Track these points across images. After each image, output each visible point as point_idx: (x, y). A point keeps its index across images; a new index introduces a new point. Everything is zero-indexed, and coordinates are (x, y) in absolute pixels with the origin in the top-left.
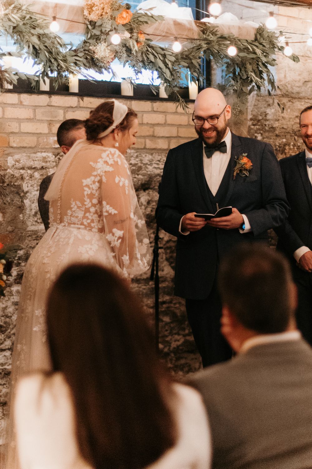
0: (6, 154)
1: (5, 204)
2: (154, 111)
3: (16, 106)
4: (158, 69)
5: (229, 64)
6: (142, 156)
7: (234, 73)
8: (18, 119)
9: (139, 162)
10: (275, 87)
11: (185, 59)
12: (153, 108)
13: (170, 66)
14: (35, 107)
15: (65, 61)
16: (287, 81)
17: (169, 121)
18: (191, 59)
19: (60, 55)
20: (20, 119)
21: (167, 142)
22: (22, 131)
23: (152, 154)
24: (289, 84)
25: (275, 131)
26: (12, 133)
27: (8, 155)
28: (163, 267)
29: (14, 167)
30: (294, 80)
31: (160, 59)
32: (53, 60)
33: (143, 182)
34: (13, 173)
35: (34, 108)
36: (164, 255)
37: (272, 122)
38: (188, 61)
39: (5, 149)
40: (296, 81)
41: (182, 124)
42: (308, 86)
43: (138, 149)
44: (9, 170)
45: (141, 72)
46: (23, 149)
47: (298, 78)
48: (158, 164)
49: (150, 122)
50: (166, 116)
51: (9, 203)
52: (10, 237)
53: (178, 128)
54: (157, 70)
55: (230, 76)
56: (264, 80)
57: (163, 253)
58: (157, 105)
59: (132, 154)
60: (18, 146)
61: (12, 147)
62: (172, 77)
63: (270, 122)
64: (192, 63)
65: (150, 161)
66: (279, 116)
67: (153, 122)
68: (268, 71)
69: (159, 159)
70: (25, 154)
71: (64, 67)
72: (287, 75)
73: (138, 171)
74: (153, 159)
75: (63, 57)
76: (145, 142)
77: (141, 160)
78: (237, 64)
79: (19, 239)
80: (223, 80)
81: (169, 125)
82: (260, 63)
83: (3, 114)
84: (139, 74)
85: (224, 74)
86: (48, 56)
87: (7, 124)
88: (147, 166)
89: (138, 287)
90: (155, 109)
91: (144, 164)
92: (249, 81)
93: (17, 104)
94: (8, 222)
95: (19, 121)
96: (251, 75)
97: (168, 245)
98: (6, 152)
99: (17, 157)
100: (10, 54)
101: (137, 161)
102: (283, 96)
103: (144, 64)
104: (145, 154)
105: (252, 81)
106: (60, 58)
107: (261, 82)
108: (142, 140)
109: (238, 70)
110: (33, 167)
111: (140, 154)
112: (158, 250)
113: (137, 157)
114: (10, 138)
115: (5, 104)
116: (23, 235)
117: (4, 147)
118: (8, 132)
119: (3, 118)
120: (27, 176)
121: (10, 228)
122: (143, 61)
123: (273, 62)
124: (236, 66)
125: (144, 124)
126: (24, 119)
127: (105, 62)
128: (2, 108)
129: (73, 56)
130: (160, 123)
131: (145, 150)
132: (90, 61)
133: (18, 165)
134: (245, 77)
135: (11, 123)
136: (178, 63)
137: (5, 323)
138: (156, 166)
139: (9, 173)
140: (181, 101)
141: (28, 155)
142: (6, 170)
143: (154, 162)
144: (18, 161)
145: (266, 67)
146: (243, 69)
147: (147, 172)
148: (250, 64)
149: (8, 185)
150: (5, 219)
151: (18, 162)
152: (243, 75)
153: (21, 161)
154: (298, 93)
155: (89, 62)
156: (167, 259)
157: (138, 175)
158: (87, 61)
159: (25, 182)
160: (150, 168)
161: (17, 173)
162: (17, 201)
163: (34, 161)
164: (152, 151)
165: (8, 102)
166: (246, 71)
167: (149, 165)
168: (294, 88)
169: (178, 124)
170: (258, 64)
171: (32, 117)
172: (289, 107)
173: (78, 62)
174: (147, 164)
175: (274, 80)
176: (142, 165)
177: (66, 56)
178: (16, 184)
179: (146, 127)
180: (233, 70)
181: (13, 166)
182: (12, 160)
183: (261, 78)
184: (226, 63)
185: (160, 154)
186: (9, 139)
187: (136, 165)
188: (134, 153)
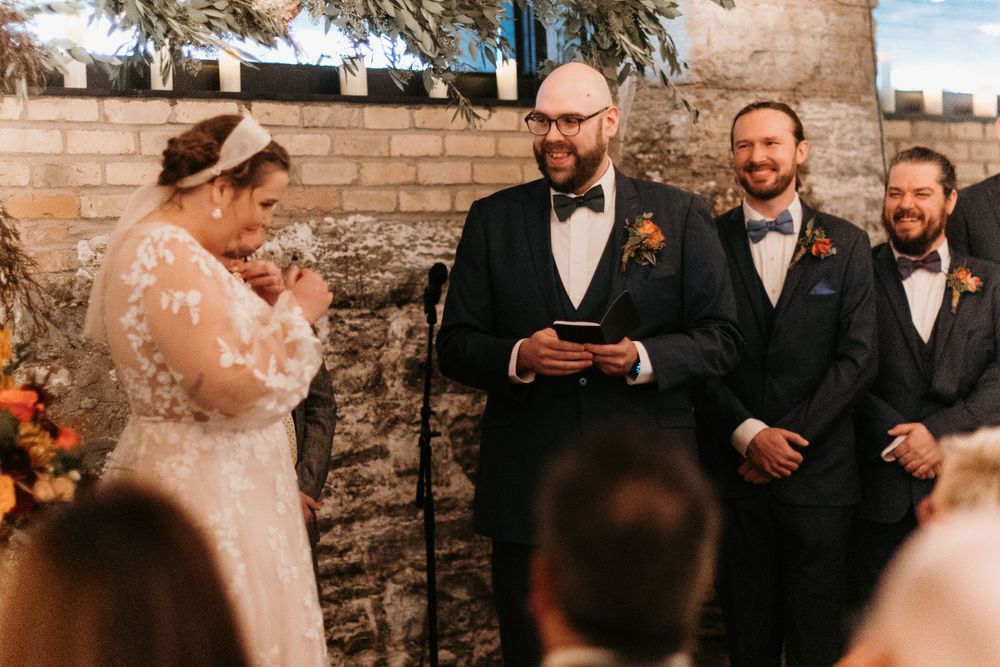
0: (73, 235)
1: (74, 347)
2: (418, 128)
3: (94, 126)
4: (405, 32)
5: (570, 17)
6: (391, 229)
7: (583, 38)
8: (98, 155)
9: (384, 243)
10: (678, 65)
11: (468, 8)
12: (413, 120)
13: (432, 24)
14: (139, 128)
15: (184, 20)
16: (714, 51)
17: (451, 151)
18: (480, 9)
19: (171, 8)
20: (104, 155)
21: (448, 197)
22: (110, 182)
23: (414, 225)
24: (718, 58)
25: (689, 165)
26: (86, 187)
27: (78, 236)
28: (447, 476)
29: (94, 264)
30: (730, 50)
31: (408, 9)
32: (154, 20)
33: (395, 288)
34: (90, 277)
35: (136, 129)
36: (450, 449)
37: (683, 144)
38: (474, 13)
39: (71, 224)
40: (733, 52)
41: (482, 155)
42: (762, 63)
43: (381, 213)
44: (80, 272)
45: (366, 42)
47: (738, 45)
48: (428, 246)
49: (406, 153)
50: (444, 138)
51: (83, 345)
52: (86, 422)
53: (472, 163)
54: (403, 35)
55: (573, 45)
56: (651, 49)
57: (448, 446)
58: (423, 114)
59: (367, 227)
60: (100, 216)
61: (87, 219)
62: (438, 50)
63: (678, 143)
64: (484, 16)
65: (410, 241)
66: (699, 131)
67: (414, 154)
68: (661, 31)
69: (431, 235)
71: (182, 34)
72: (713, 40)
73: (384, 263)
74: (418, 235)
75: (179, 11)
76: (398, 198)
77: (389, 239)
78: (588, 16)
79: (110, 427)
80: (560, 54)
81: (452, 158)
82: (641, 14)
83: (65, 145)
84: (362, 45)
85: (562, 40)
86: (141, 10)
87: (75, 167)
88: (404, 250)
89: (390, 524)
90: (418, 125)
91: (396, 247)
92: (617, 54)
93: (98, 122)
94: (83, 388)
95: (103, 159)
96: (620, 40)
97: (458, 426)
98: (73, 231)
100: (50, 8)
101: (380, 241)
102: (705, 85)
103: (371, 21)
104: (398, 225)
105: (623, 54)
106: (171, 13)
107: (646, 56)
108: (392, 194)
109: (590, 30)
111: (387, 225)
112: (428, 441)
113: (380, 231)
114: (83, 198)
115: (68, 122)
116: (119, 415)
117: (68, 219)
118: (74, 184)
119: (64, 153)
121: (87, 402)
122: (368, 16)
123: (671, 9)
124: (586, 21)
125: (395, 157)
126: (114, 155)
127: (276, 20)
128: (62, 132)
129: (202, 9)
130: (431, 154)
131: (397, 216)
132: (244, 19)
134: (607, 45)
135: (82, 165)
136: (450, 18)
138: (425, 250)
139: (81, 277)
140: (462, 104)
142: (76, 270)
143: (420, 241)
145: (656, 21)
146: (601, 28)
147: (404, 263)
148: (618, 15)
149: (80, 304)
150: (75, 382)
151: (100, 250)
152: (602, 41)
154: (740, 78)
155: (242, 22)
156: (456, 459)
157: (383, 271)
158: (237, 20)
160: (411, 255)
164: (414, 217)
165: (75, 119)
166: (609, 32)
167: (407, 248)
168: (730, 66)
169: (472, 155)
170: (636, 16)
171: (132, 149)
172: (721, 110)
173: (213, 22)
174: (402, 246)
175: (674, 49)
176: (392, 249)
177: (185, 10)
179: (398, 164)
180: (580, 30)
181: (91, 261)
182: (87, 247)
183: (644, 45)
184: (565, 16)
185: (432, 224)
186: (80, 201)
187: (377, 249)
188: (373, 223)
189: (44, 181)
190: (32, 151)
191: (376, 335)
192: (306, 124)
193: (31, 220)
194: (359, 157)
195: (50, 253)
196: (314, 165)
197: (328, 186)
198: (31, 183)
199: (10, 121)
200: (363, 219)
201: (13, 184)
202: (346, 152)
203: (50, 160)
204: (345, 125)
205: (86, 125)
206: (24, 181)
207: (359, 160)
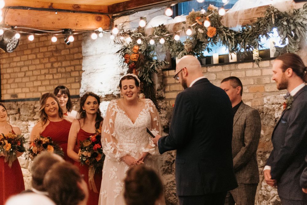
0: (263, 96)
1: (264, 125)
3: (269, 68)
8: (270, 75)
20: (271, 75)
22: (272, 82)
26: (266, 84)
27: (264, 96)
34: (267, 107)
44: (265, 105)
46: (273, 93)
51: (267, 124)
60: (270, 91)
61: (267, 92)
70: (274, 96)
83: (262, 73)
87: (263, 79)
93: (270, 66)
94: (267, 135)
98: (263, 95)
99: (268, 97)
110: (278, 103)
117: (263, 92)
118: (264, 83)
119: (261, 75)
120: (276, 109)
128: (261, 70)
133: (269, 102)
135: (265, 78)
137: (267, 194)
139: (265, 107)
141: (275, 96)
142: (263, 105)
144: (269, 100)
149: (266, 114)
150: (265, 134)
153: (271, 100)
159: (276, 112)
161: (270, 107)
162: (272, 123)
163: (278, 99)
165: (264, 66)
178: (270, 113)
181: (267, 103)
182: (265, 99)
186: (265, 87)
189: (257, 83)
190: (254, 76)
193: (254, 93)
195: (257, 101)
198: (254, 83)
199: (250, 68)
201: (250, 84)
203: (258, 77)
205: (267, 68)
206: (253, 83)
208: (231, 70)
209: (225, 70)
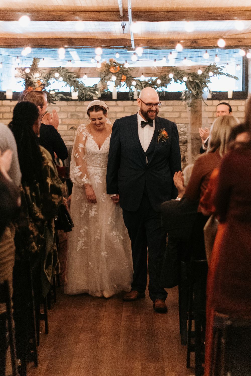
14: (125, 106)
81: (207, 111)
113: (186, 127)
187: (183, 131)
188: (183, 126)
191: (184, 150)
192: (167, 105)
194: (181, 112)
196: (168, 113)
197: (172, 118)
200: (181, 125)
202: (177, 111)
204: (177, 105)
207: (180, 112)
208: (77, 105)
209: (70, 105)
